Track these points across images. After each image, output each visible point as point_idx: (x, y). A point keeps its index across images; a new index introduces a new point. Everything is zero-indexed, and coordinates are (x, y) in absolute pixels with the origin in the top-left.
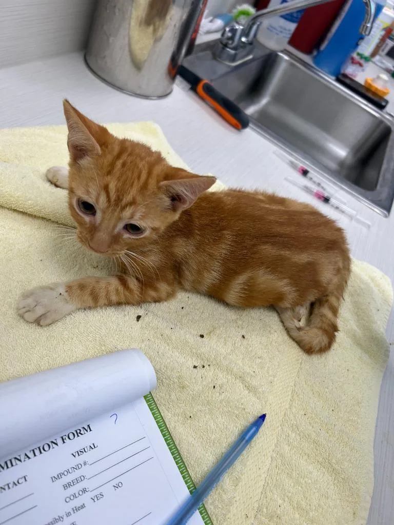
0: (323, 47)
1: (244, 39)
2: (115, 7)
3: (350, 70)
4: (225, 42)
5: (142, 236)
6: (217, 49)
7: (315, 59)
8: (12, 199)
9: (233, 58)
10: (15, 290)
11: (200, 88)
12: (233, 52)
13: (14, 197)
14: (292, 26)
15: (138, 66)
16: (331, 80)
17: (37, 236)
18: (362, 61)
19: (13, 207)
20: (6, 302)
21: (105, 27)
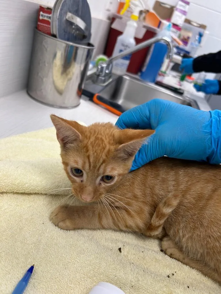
0: (144, 69)
1: (107, 72)
2: (45, 62)
3: (159, 79)
4: (98, 73)
5: (112, 183)
6: (95, 78)
7: (141, 76)
8: (14, 186)
9: (104, 81)
10: (32, 251)
11: (95, 99)
12: (103, 78)
13: (15, 185)
14: (127, 62)
15: (60, 93)
16: (153, 85)
17: (35, 206)
18: (163, 74)
19: (15, 191)
20: (28, 263)
21: (40, 74)
